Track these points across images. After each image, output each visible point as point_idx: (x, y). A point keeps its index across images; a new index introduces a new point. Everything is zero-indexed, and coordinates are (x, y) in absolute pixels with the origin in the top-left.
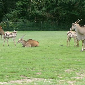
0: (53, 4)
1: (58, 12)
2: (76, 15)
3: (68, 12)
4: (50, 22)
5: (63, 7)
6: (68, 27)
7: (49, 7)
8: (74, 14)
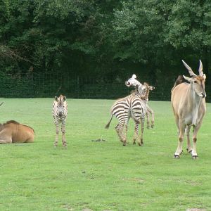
0: (21, 19)
1: (33, 42)
2: (87, 52)
3: (65, 43)
4: (9, 72)
5: (48, 28)
6: (63, 87)
7: (7, 27)
8: (82, 49)
